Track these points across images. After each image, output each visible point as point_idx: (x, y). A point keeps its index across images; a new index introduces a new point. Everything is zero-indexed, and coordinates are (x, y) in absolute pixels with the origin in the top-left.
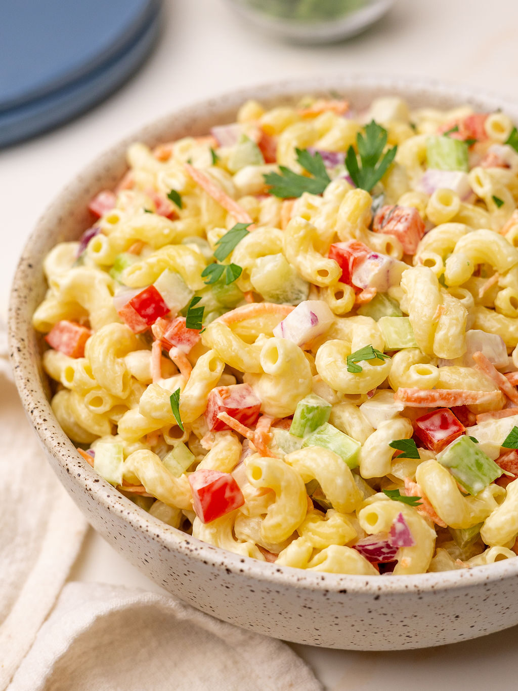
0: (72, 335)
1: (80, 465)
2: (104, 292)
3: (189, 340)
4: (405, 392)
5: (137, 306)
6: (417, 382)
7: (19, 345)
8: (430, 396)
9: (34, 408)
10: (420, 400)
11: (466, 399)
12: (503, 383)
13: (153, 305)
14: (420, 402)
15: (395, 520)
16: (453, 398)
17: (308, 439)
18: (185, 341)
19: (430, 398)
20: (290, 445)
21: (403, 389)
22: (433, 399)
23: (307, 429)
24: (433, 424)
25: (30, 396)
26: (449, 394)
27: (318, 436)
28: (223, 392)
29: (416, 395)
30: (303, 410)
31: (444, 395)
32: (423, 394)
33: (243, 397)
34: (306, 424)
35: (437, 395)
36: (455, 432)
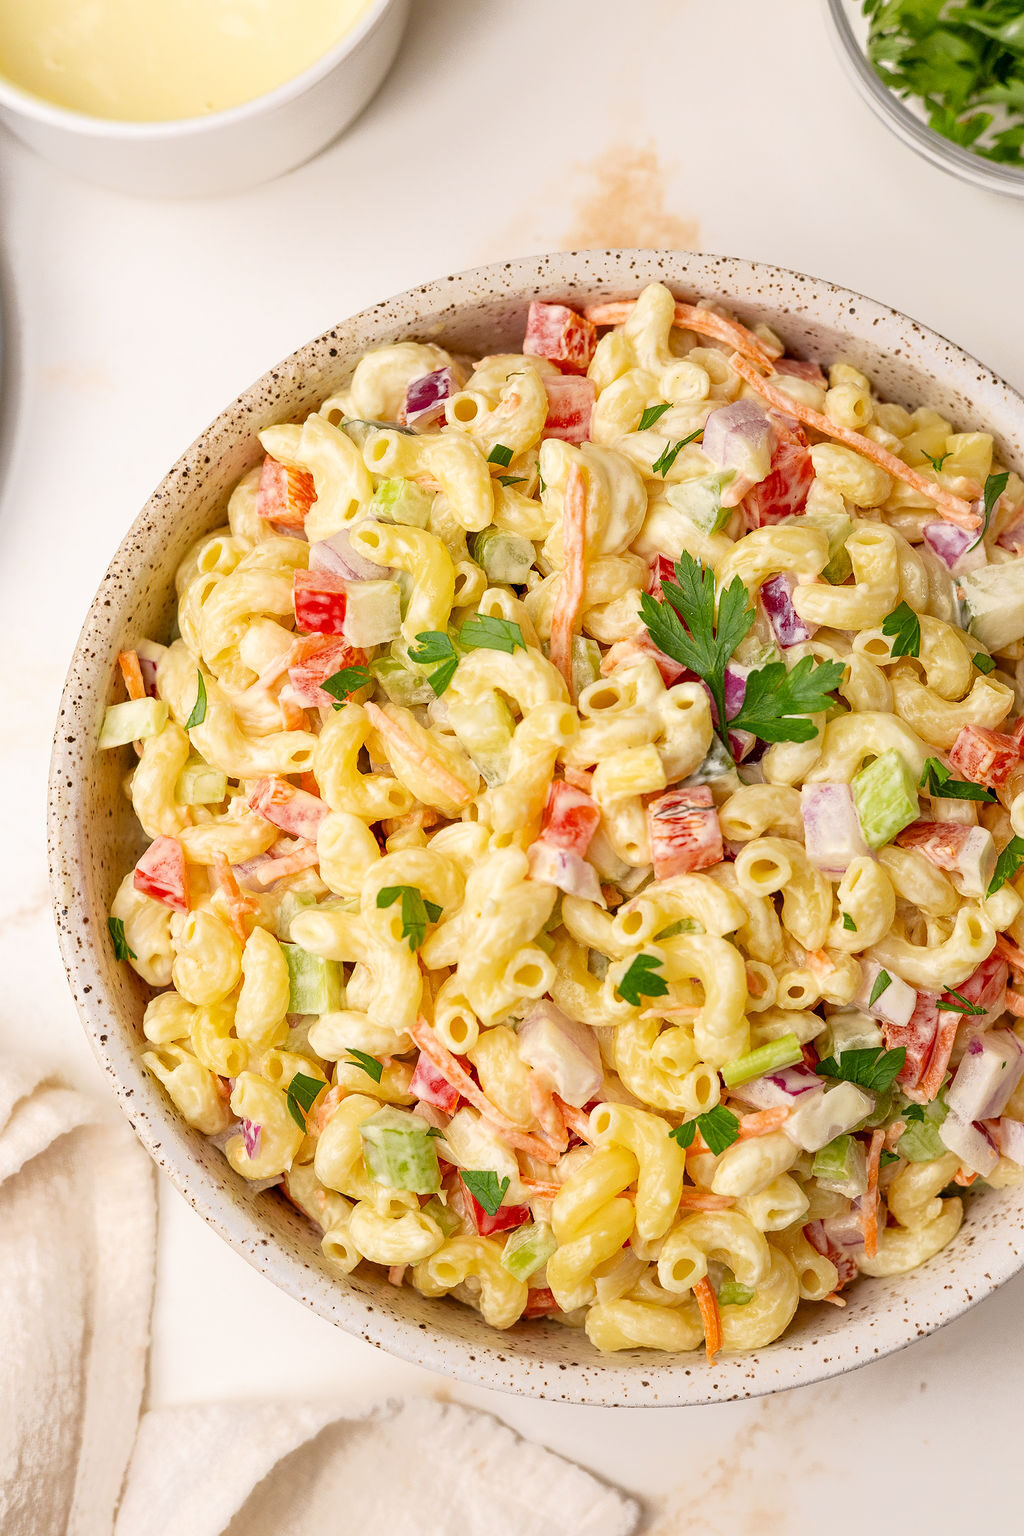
0: (278, 502)
1: (78, 701)
2: (342, 505)
3: (316, 697)
5: (302, 602)
7: (192, 466)
9: (114, 575)
13: (324, 616)
18: (310, 694)
25: (127, 553)
28: (279, 795)
33: (302, 816)
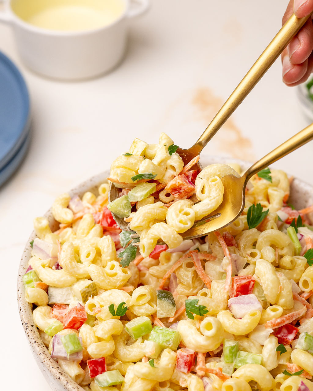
4: (271, 323)
6: (274, 316)
8: (282, 320)
10: (279, 324)
11: (296, 315)
12: (304, 301)
14: (279, 325)
15: (300, 385)
16: (291, 318)
17: (236, 362)
19: (283, 322)
20: (226, 369)
21: (269, 321)
22: (284, 321)
23: (234, 357)
24: (284, 334)
26: (289, 316)
27: (240, 359)
29: (276, 322)
30: (230, 349)
31: (287, 317)
32: (279, 320)
34: (232, 355)
35: (285, 319)
36: (296, 333)
